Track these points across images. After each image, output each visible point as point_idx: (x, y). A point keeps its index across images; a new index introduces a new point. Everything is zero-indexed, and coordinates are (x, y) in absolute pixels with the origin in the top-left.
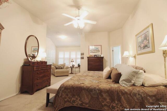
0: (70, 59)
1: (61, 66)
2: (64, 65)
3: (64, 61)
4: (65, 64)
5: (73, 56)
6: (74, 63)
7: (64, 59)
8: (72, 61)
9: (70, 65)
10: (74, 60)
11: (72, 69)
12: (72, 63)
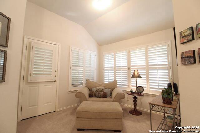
0: (129, 69)
1: (103, 88)
2: (113, 86)
3: (115, 74)
4: (116, 82)
5: (138, 61)
6: (141, 82)
7: (115, 69)
8: (136, 73)
9: (129, 86)
10: (142, 73)
11: (135, 98)
12: (134, 80)
